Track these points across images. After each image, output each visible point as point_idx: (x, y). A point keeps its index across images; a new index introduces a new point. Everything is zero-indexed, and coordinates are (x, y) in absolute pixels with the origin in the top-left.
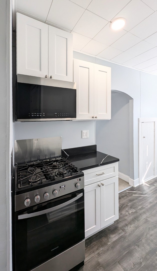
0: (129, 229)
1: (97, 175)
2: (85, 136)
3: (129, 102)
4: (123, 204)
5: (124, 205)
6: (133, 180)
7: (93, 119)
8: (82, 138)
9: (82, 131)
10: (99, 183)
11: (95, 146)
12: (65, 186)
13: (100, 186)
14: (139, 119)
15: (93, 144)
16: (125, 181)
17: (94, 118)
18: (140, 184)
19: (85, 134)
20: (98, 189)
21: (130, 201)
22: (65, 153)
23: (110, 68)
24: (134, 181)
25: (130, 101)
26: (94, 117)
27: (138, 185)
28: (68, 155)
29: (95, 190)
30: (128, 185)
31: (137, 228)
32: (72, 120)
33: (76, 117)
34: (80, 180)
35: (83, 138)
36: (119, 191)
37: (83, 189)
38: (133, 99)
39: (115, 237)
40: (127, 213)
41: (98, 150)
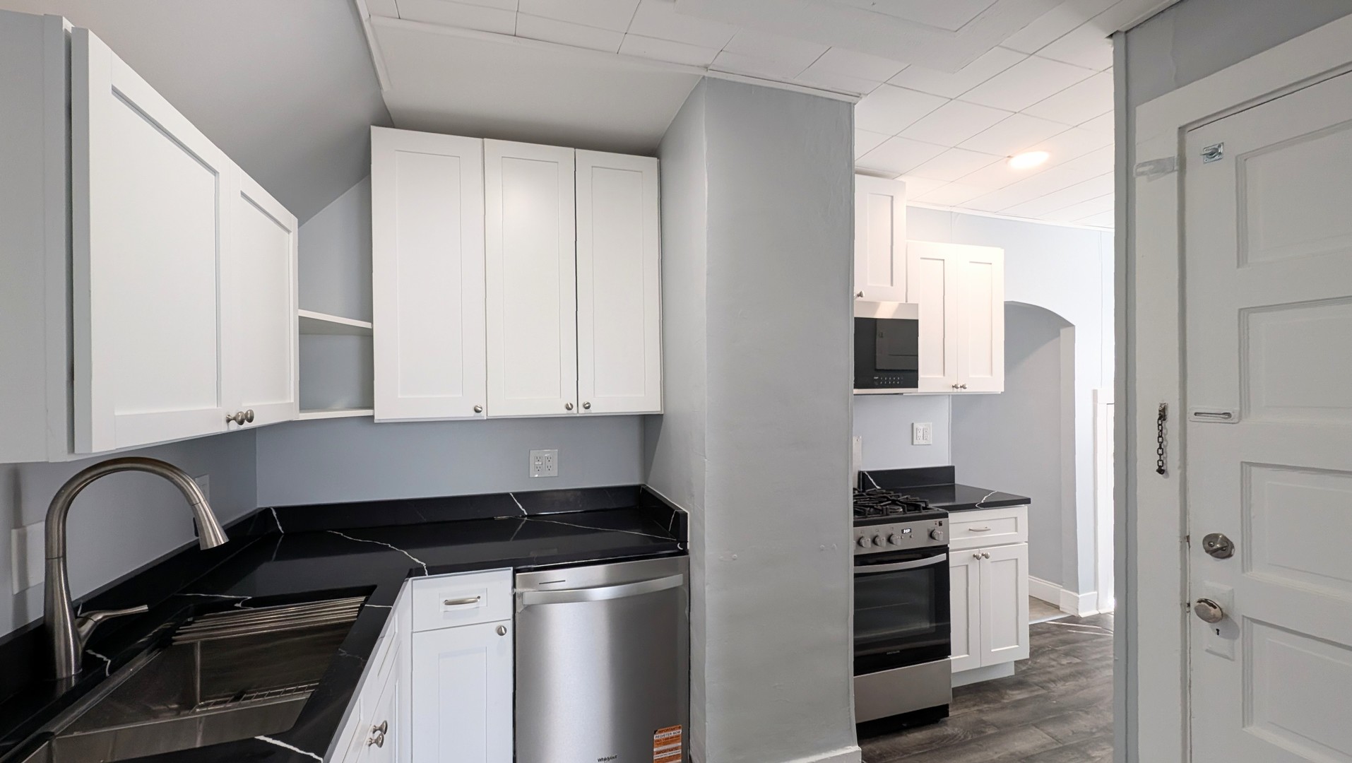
0: (1060, 688)
1: (970, 530)
2: (922, 438)
3: (1059, 335)
4: (1041, 647)
5: (1043, 647)
6: (1077, 595)
7: (955, 390)
8: (912, 444)
9: (913, 424)
10: (976, 552)
11: (950, 470)
12: (910, 531)
13: (978, 558)
14: (1095, 393)
15: (944, 462)
16: (1046, 603)
17: (957, 388)
18: (1102, 611)
19: (920, 434)
20: (974, 566)
21: (1065, 642)
22: (872, 480)
23: (1003, 250)
24: (1078, 598)
25: (1063, 331)
26: (959, 386)
27: (1094, 612)
28: (878, 487)
29: (967, 566)
30: (1057, 610)
31: (1082, 688)
32: (902, 394)
33: (916, 386)
34: (940, 524)
35: (915, 443)
36: (1030, 620)
37: (947, 545)
38: (1072, 325)
39: (1019, 694)
40: (1054, 663)
41: (958, 480)
